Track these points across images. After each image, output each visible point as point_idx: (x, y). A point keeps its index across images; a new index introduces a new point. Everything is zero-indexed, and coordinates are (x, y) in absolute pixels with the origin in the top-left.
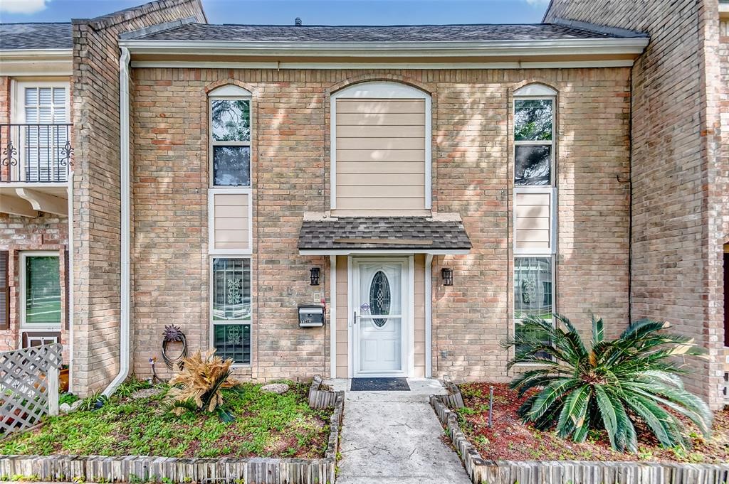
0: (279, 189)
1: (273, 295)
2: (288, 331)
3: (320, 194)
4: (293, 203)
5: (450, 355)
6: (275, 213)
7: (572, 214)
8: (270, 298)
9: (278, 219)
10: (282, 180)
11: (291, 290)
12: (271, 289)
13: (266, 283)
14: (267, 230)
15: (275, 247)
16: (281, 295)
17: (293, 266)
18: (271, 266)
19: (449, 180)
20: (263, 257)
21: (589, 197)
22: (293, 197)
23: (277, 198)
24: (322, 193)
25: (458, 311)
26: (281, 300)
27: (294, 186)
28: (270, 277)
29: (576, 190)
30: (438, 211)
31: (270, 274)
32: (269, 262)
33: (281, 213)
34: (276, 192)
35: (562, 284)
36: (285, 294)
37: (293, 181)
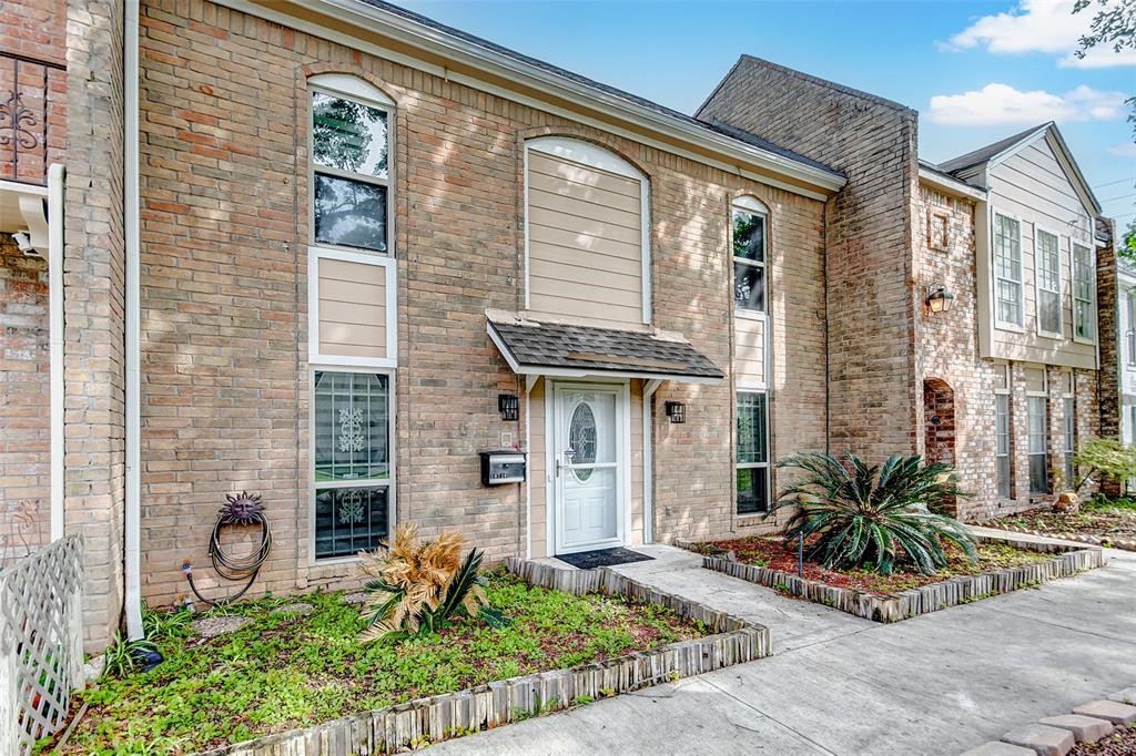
0: (445, 266)
1: (435, 435)
2: (460, 493)
3: (509, 283)
4: (468, 292)
5: (674, 512)
6: (439, 304)
7: (784, 346)
8: (430, 441)
9: (443, 314)
10: (450, 253)
11: (466, 428)
12: (431, 426)
13: (423, 416)
14: (424, 330)
15: (438, 359)
16: (449, 436)
17: (469, 390)
18: (431, 389)
19: (672, 291)
20: (418, 373)
21: (797, 330)
22: (466, 283)
23: (440, 281)
24: (513, 283)
25: (683, 456)
26: (449, 445)
27: (470, 266)
28: (430, 407)
29: (786, 321)
30: (661, 328)
31: (430, 401)
32: (426, 383)
33: (447, 306)
34: (439, 270)
35: (777, 423)
36: (455, 433)
37: (469, 258)
